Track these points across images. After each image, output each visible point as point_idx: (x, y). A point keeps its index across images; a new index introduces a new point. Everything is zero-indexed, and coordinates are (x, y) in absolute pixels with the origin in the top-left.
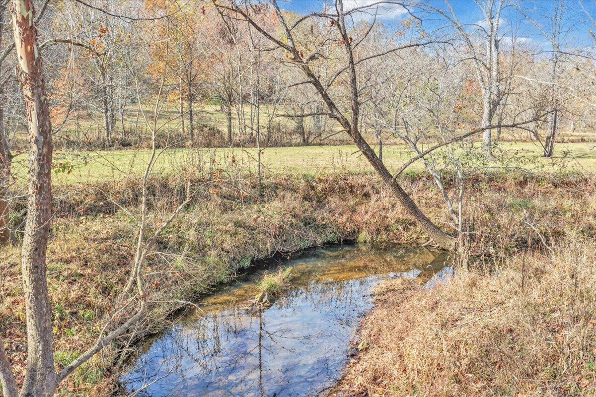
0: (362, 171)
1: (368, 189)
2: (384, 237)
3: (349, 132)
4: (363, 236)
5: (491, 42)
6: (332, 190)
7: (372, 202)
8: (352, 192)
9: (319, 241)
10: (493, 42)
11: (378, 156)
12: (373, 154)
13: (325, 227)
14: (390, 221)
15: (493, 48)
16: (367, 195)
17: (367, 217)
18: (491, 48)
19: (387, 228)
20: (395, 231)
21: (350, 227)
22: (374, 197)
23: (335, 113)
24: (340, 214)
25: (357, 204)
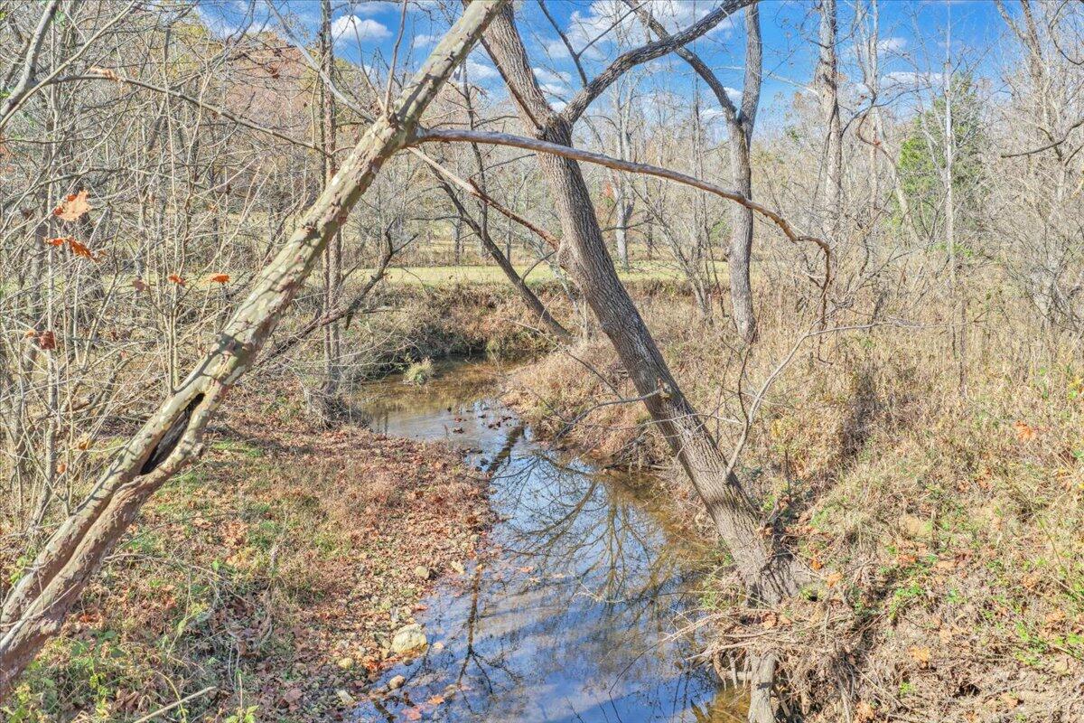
0: (485, 281)
1: (493, 299)
2: (513, 345)
3: (479, 235)
4: (492, 344)
5: (621, 136)
6: (455, 302)
7: (498, 312)
8: (476, 303)
9: (448, 350)
10: (624, 135)
11: (506, 257)
12: (502, 256)
13: (452, 335)
14: (517, 329)
15: (625, 142)
16: (492, 306)
17: (494, 325)
18: (621, 143)
19: (515, 337)
20: (524, 339)
21: (477, 336)
22: (499, 307)
23: (465, 216)
24: (466, 323)
25: (482, 315)
